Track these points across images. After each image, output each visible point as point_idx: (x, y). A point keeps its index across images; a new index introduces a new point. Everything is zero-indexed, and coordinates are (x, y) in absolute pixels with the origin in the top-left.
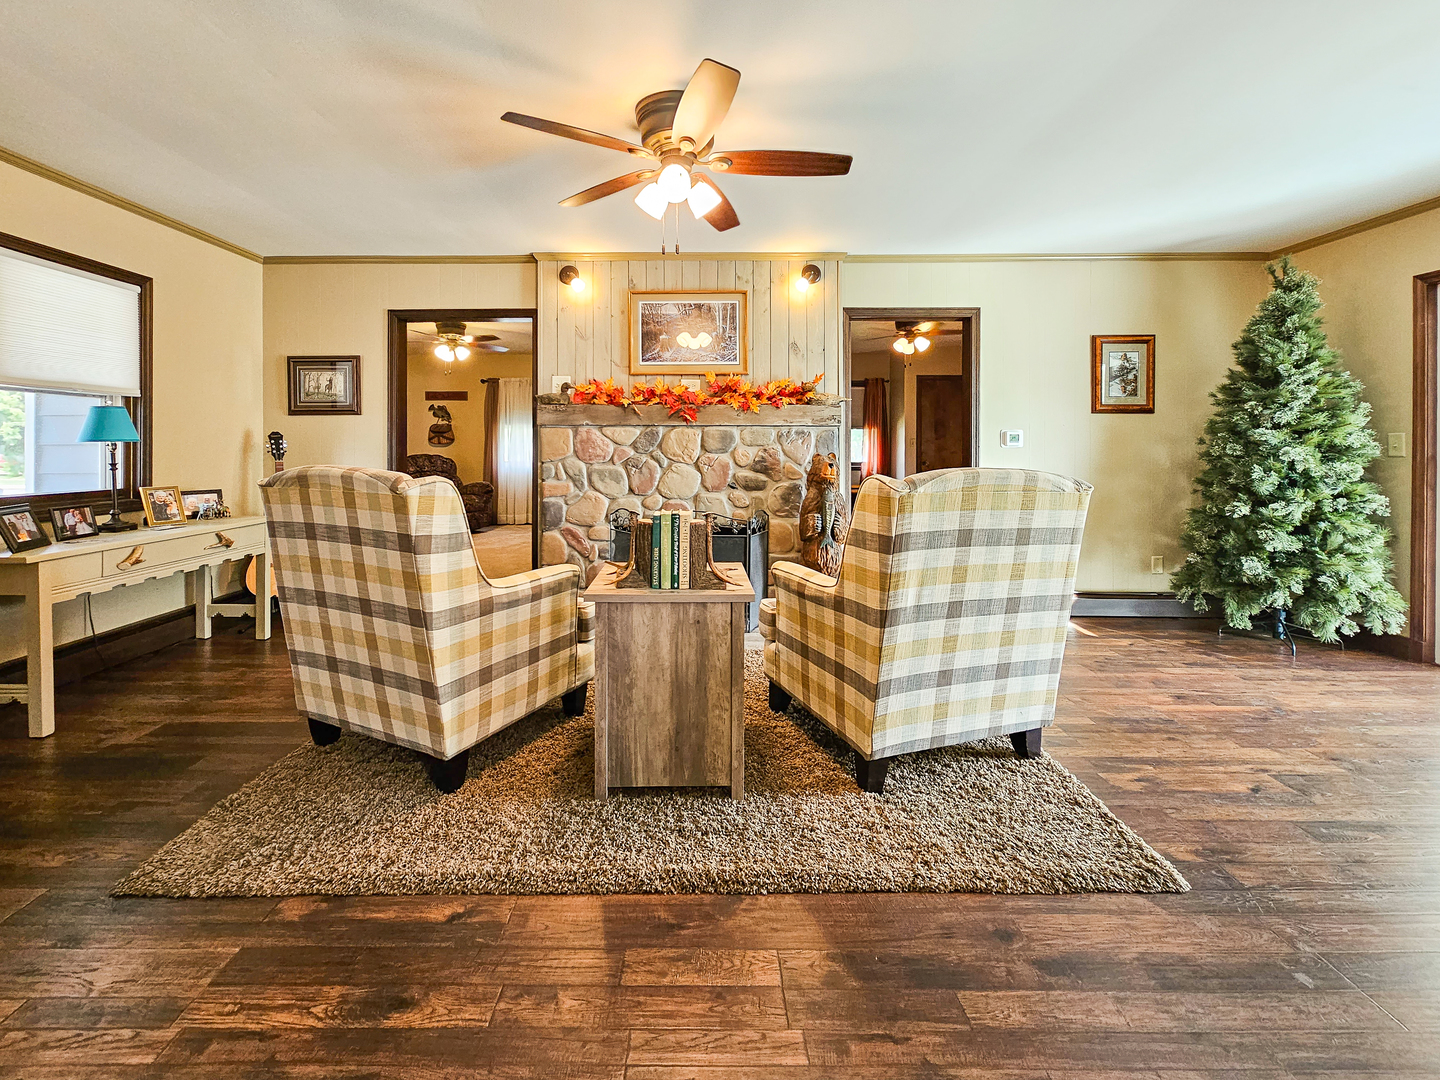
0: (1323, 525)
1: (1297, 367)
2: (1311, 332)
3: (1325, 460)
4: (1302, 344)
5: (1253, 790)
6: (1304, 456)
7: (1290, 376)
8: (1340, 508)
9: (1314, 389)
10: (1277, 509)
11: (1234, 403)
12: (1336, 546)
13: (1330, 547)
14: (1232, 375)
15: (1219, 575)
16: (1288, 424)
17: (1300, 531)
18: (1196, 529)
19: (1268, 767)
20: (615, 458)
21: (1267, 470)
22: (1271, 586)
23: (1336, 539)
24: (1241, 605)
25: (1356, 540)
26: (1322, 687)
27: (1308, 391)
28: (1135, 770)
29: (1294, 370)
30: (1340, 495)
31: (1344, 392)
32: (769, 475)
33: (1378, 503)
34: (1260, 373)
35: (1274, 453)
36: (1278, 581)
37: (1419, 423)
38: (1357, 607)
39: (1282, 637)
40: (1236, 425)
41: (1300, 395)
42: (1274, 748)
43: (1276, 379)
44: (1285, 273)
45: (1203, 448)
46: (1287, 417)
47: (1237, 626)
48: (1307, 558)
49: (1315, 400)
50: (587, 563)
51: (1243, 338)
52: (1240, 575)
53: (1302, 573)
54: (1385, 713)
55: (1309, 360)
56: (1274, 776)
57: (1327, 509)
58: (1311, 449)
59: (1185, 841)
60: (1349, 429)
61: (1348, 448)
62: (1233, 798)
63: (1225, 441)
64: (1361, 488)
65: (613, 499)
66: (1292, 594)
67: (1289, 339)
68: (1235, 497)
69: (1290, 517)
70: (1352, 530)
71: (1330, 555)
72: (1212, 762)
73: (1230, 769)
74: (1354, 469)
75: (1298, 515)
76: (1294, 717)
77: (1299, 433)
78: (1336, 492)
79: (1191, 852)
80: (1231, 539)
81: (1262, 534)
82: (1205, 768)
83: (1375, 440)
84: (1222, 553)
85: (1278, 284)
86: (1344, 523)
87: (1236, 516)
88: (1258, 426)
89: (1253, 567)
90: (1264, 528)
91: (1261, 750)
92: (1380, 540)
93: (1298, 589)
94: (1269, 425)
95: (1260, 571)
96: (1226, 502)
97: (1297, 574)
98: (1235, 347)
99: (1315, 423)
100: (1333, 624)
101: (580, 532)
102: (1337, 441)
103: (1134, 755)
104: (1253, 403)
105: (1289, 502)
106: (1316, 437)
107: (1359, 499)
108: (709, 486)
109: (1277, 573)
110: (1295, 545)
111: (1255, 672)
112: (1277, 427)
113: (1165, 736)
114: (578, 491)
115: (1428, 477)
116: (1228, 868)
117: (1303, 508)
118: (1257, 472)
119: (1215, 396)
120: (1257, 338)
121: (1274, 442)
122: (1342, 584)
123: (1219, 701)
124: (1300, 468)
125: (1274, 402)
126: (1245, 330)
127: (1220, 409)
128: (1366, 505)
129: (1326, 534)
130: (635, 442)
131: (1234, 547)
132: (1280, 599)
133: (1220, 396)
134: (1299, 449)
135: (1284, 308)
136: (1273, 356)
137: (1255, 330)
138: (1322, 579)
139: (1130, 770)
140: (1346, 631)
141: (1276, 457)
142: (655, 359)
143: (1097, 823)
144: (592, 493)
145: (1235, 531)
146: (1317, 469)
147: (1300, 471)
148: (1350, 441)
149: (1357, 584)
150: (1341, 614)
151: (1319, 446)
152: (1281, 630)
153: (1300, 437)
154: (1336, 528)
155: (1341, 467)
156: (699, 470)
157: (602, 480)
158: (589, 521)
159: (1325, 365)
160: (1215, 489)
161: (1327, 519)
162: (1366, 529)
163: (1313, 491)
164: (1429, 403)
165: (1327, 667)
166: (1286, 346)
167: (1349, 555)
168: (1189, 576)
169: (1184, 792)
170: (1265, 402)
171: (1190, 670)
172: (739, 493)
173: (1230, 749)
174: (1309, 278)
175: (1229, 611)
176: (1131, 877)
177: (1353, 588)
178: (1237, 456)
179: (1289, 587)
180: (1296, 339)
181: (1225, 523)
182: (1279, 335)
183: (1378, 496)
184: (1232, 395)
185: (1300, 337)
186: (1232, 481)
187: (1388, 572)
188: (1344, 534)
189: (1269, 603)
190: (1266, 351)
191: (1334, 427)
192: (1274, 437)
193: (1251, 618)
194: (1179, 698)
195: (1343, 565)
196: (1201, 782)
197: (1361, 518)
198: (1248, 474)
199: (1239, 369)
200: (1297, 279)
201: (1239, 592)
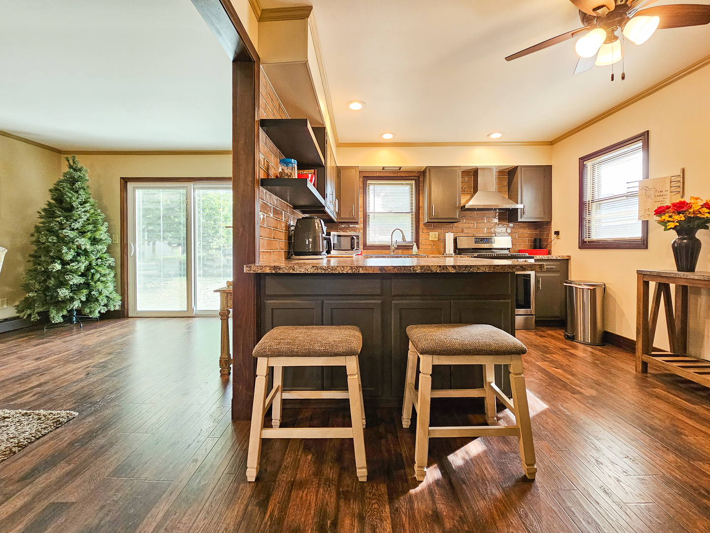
0: (92, 271)
1: (81, 205)
2: (86, 191)
3: (92, 244)
4: (83, 196)
5: (87, 375)
6: (84, 243)
7: (78, 208)
8: (99, 263)
9: (88, 215)
10: (74, 265)
11: (50, 217)
12: (97, 279)
13: (95, 280)
14: (49, 204)
15: (46, 300)
16: (77, 229)
17: (83, 275)
18: (32, 280)
19: (89, 366)
21: (69, 249)
22: (72, 300)
23: (97, 276)
24: (58, 312)
25: (104, 275)
26: (96, 335)
27: (86, 215)
28: (30, 393)
29: (79, 206)
30: (98, 259)
31: (99, 217)
33: (111, 261)
34: (64, 205)
35: (72, 241)
36: (75, 297)
37: (122, 231)
38: (105, 301)
39: (75, 322)
40: (52, 228)
41: (82, 216)
42: (88, 359)
43: (71, 209)
44: (74, 162)
45: (34, 239)
46: (77, 225)
47: (56, 322)
48: (87, 285)
49: (88, 219)
51: (55, 188)
52: (58, 298)
53: (85, 292)
54: (120, 335)
55: (85, 202)
56: (93, 367)
57: (94, 264)
58: (87, 240)
59: (67, 403)
60: (101, 232)
61: (101, 240)
62: (81, 380)
63: (46, 235)
64: (105, 255)
66: (81, 302)
67: (77, 192)
68: (54, 262)
69: (79, 269)
70: (103, 272)
71: (95, 283)
72: (66, 374)
73: (74, 373)
74: (102, 247)
75: (82, 267)
76: (91, 347)
77: (82, 233)
78: (97, 257)
79: (73, 404)
80: (52, 282)
81: (67, 277)
82: (64, 377)
83: (110, 237)
84: (47, 288)
85: (71, 167)
86: (100, 269)
87: (54, 270)
88: (64, 229)
89: (64, 293)
90: (68, 274)
91: (84, 362)
92: (112, 274)
93: (84, 299)
94: (69, 229)
95: (67, 294)
96: (49, 265)
97: (83, 293)
98: (51, 191)
99: (89, 229)
100: (97, 310)
102: (97, 237)
103: (26, 388)
104: (62, 218)
105: (79, 262)
106: (89, 235)
107: (105, 260)
109: (74, 293)
110: (82, 280)
111: (69, 338)
112: (73, 230)
113: (39, 375)
115: (125, 251)
116: (90, 400)
117: (85, 264)
118: (65, 250)
119: (40, 213)
120: (62, 189)
121: (72, 236)
122: (100, 293)
123: (58, 353)
124: (83, 248)
125: (71, 219)
126: (55, 184)
127: (43, 220)
128: (107, 262)
129: (93, 274)
131: (54, 285)
132: (76, 304)
133: (43, 213)
134: (83, 239)
135: (74, 178)
136: (70, 198)
137: (61, 185)
138: (93, 293)
139: (27, 394)
140: (102, 312)
141: (73, 243)
143: (22, 419)
145: (53, 277)
146: (89, 247)
147: (83, 249)
148: (102, 237)
149: (106, 292)
150: (100, 305)
151: (90, 239)
152: (74, 320)
153: (82, 235)
154: (97, 271)
155: (99, 247)
159: (92, 205)
160: (43, 258)
161: (94, 268)
162: (107, 271)
163: (88, 257)
164: (125, 224)
165: (96, 328)
166: (76, 195)
167: (102, 282)
168: (28, 304)
169: (58, 389)
170: (67, 218)
171: (36, 348)
173: (71, 367)
174: (85, 168)
175: (52, 316)
176: (52, 424)
177: (104, 294)
178: (54, 243)
179: (80, 299)
180: (80, 192)
181: (48, 274)
182: (72, 189)
183: (111, 258)
184: (49, 213)
185: (81, 192)
186: (52, 254)
187: (115, 287)
188: (100, 274)
189: (71, 307)
190: (66, 195)
191: (95, 231)
192: (72, 234)
193: (63, 316)
194: (37, 359)
195: (100, 286)
196: (65, 382)
197: (105, 267)
198: (60, 251)
199: (53, 201)
200: (79, 167)
201: (56, 306)
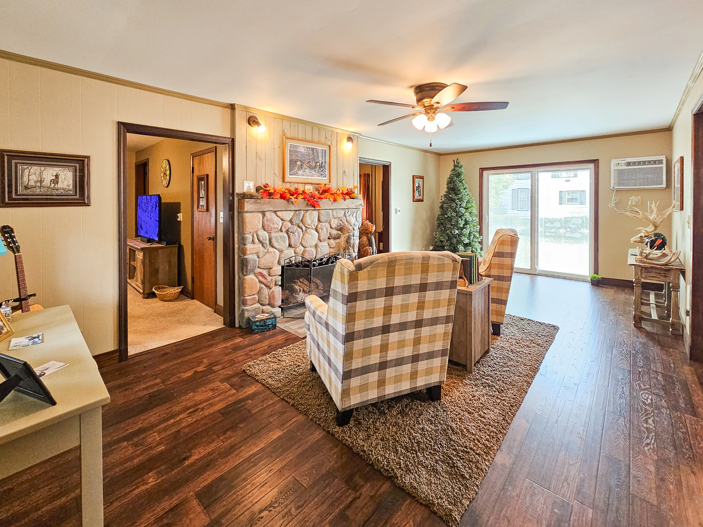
10: (464, 231)
20: (283, 228)
21: (462, 220)
32: (342, 232)
35: (462, 215)
37: (480, 206)
44: (458, 163)
50: (269, 290)
65: (281, 251)
85: (456, 166)
101: (265, 272)
108: (322, 239)
114: (264, 249)
120: (452, 181)
130: (291, 219)
142: (295, 174)
144: (271, 249)
156: (317, 232)
157: (277, 242)
158: (270, 265)
172: (332, 241)
200: (460, 165)
